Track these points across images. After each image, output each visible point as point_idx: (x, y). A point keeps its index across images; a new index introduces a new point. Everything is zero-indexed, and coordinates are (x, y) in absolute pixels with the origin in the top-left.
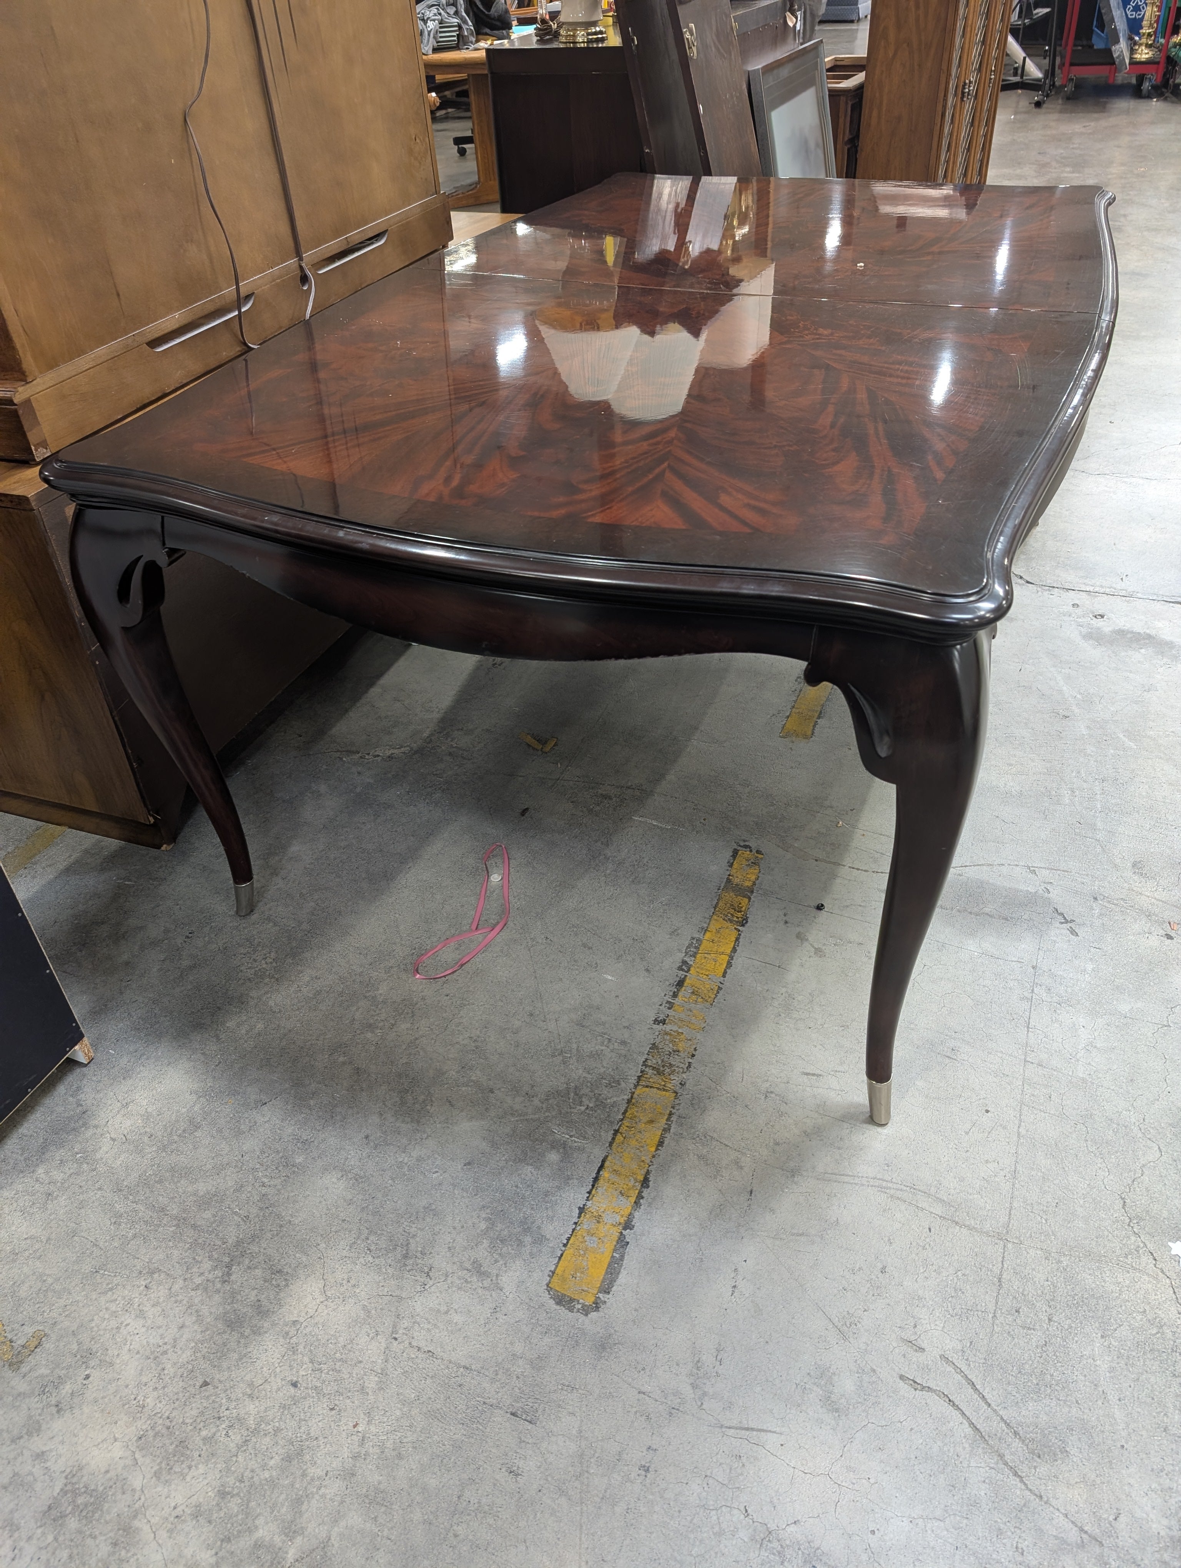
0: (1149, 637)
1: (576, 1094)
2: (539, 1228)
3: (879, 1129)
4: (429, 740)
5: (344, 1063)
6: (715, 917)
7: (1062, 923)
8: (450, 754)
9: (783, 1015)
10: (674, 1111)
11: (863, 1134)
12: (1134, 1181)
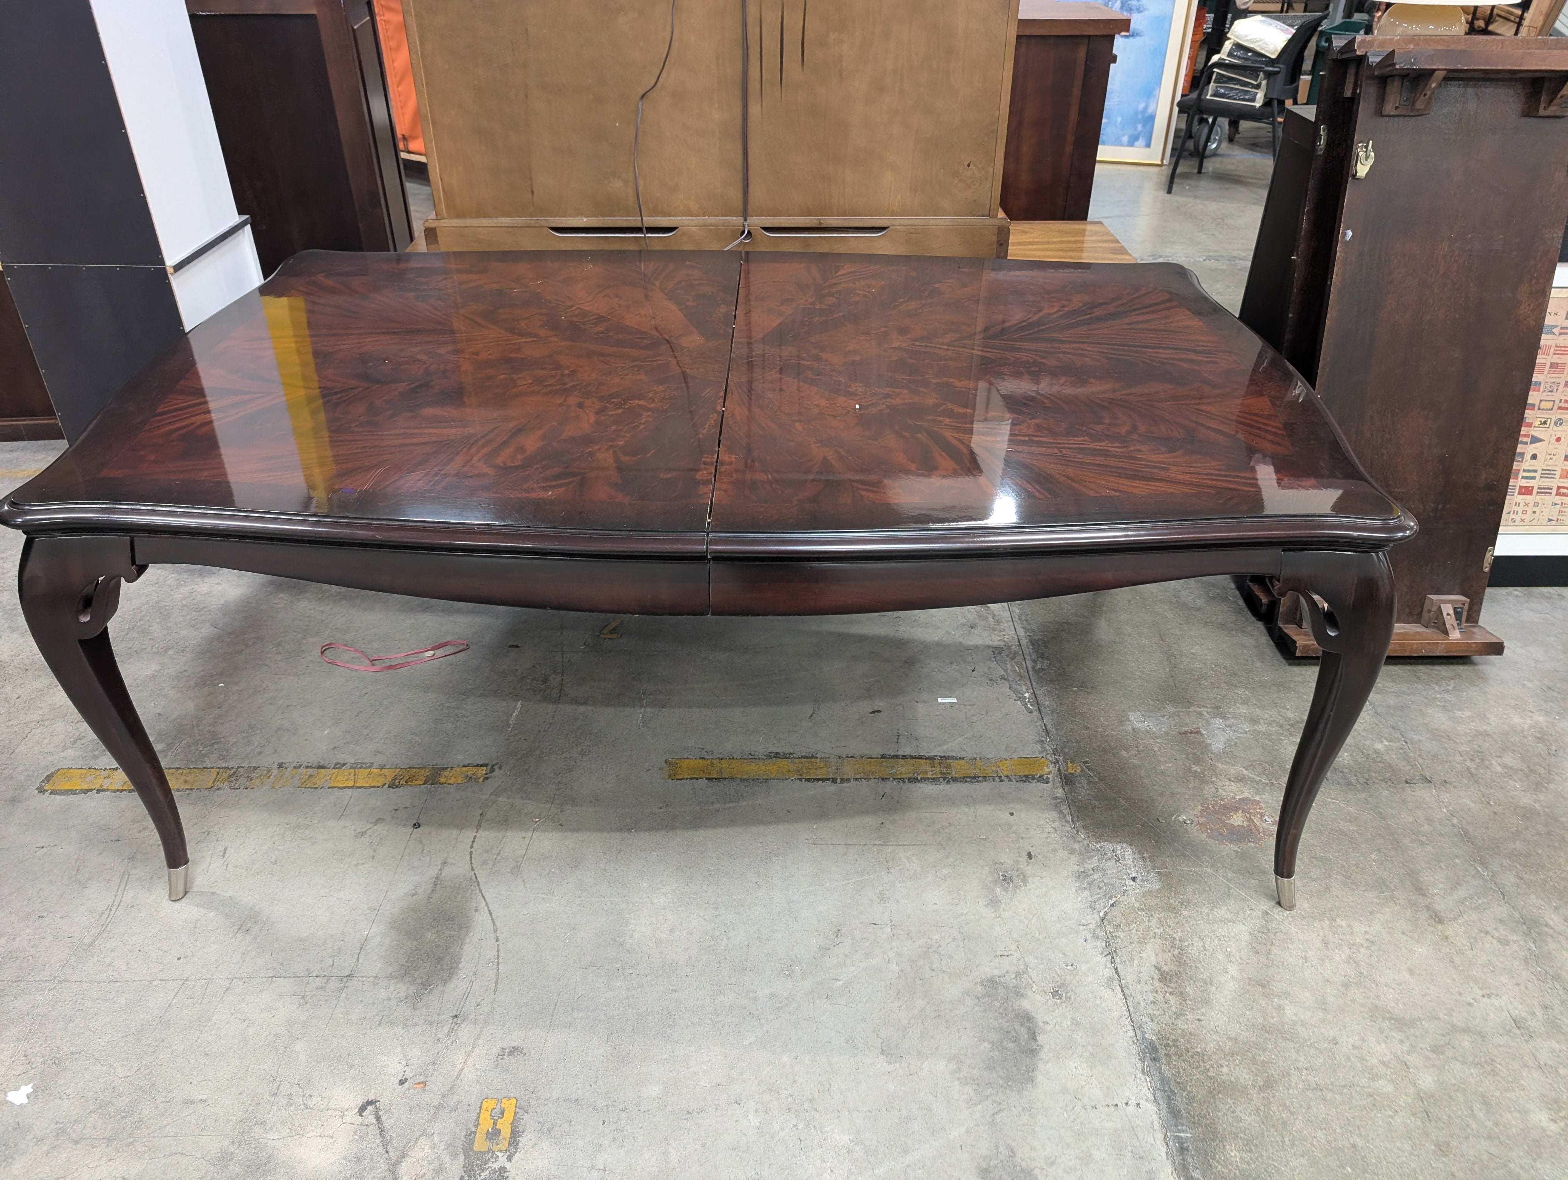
0: (1031, 1051)
1: (213, 742)
5: (247, 645)
6: (400, 770)
7: (415, 992)
10: (194, 790)
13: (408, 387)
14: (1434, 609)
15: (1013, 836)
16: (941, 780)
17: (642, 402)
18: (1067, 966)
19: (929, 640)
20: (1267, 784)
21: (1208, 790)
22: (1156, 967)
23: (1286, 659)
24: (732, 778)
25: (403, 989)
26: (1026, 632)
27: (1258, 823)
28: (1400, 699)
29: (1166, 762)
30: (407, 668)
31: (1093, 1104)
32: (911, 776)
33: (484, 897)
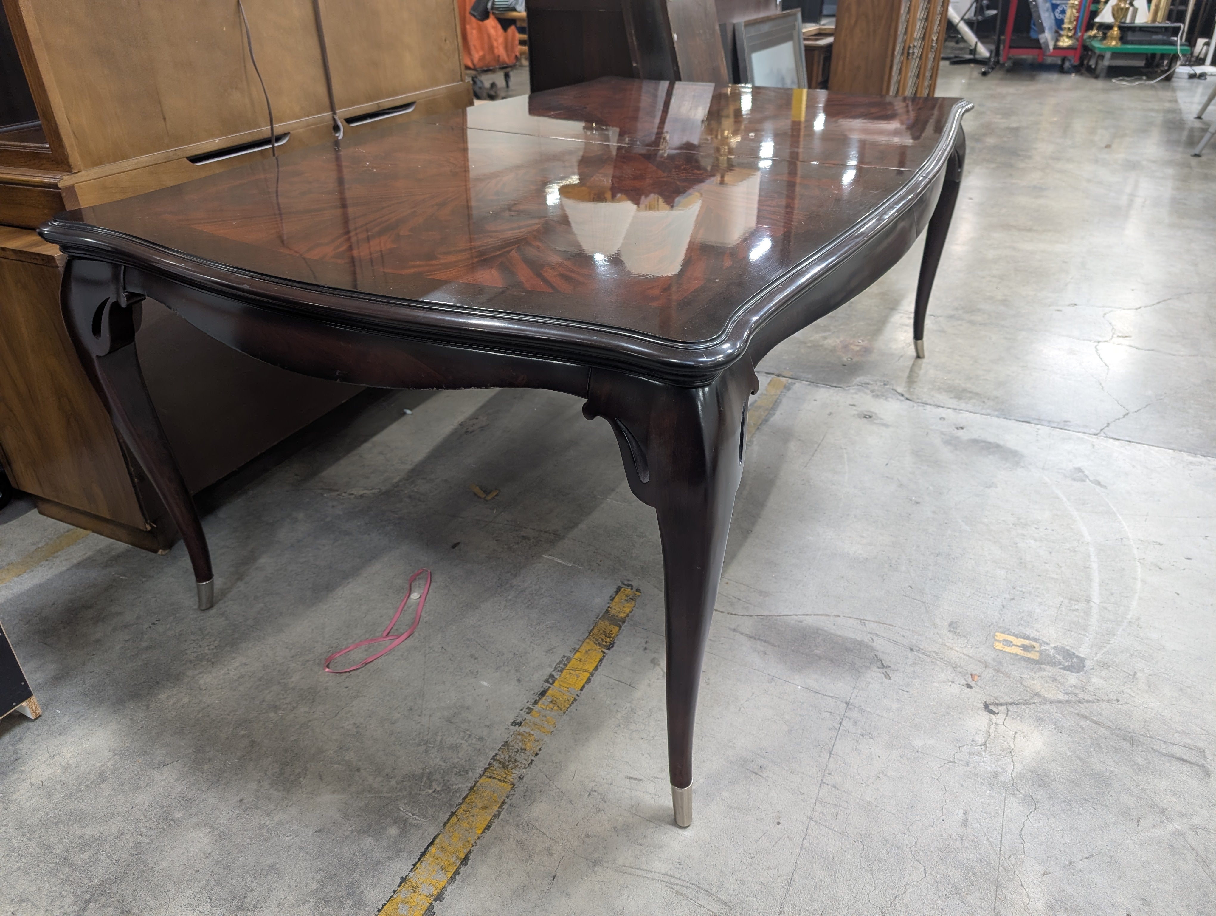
0: (998, 446)
1: (428, 779)
2: (362, 892)
3: (680, 831)
4: (396, 485)
5: (243, 736)
6: (588, 640)
7: (879, 668)
8: (410, 497)
9: (622, 726)
10: (507, 800)
11: (665, 834)
12: (896, 897)
15: (833, 405)
18: (941, 420)
22: (951, 398)
25: (873, 674)
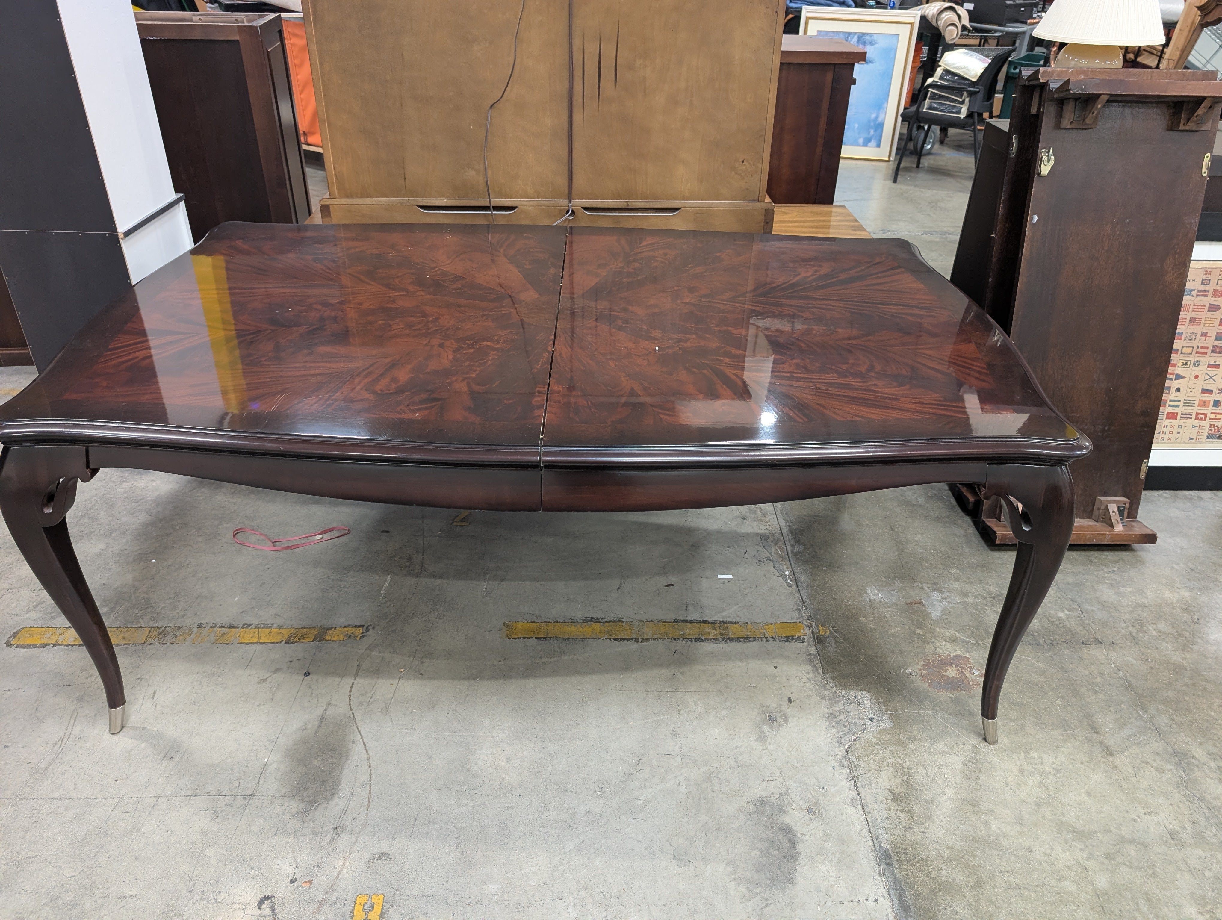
0: (792, 857)
1: (147, 607)
5: (174, 529)
6: (293, 630)
10: (131, 645)
13: (307, 330)
14: (1103, 507)
15: (777, 684)
16: (721, 640)
17: (489, 344)
18: (819, 788)
19: (711, 528)
20: (975, 644)
21: (929, 648)
22: (889, 790)
23: (988, 545)
24: (556, 638)
25: (294, 805)
26: (786, 523)
27: (968, 675)
28: (1077, 577)
29: (896, 626)
30: (300, 549)
31: (841, 900)
32: (697, 636)
33: (359, 732)
